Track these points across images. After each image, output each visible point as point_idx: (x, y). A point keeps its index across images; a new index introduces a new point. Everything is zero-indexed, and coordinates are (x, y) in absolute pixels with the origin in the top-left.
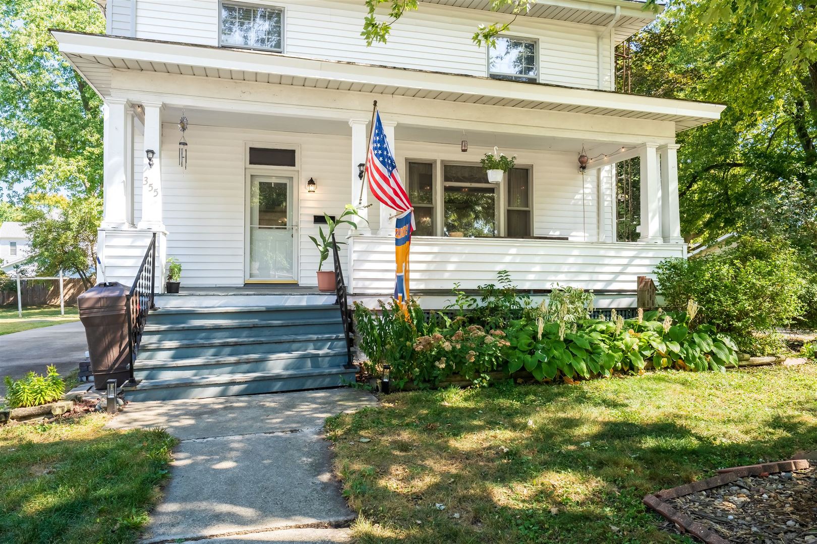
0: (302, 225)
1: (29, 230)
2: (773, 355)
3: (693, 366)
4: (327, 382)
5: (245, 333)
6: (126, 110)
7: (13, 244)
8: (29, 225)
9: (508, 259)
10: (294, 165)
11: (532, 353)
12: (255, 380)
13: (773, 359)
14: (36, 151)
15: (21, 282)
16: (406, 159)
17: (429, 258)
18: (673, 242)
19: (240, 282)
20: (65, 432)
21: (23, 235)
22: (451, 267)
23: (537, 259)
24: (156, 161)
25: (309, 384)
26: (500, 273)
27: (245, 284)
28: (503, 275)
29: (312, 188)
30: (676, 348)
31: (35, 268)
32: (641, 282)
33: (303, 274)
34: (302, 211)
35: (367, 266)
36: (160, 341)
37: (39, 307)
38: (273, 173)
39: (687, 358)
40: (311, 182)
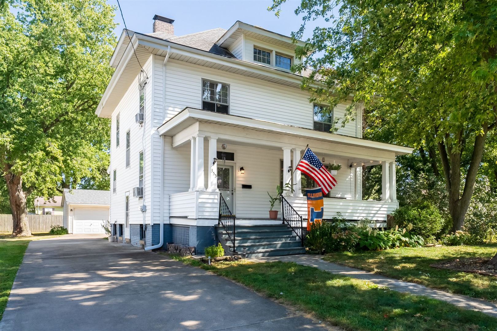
0: (237, 189)
2: (433, 243)
3: (412, 246)
10: (233, 160)
11: (367, 240)
13: (433, 244)
18: (394, 201)
25: (291, 252)
26: (337, 213)
28: (339, 213)
29: (243, 172)
30: (407, 239)
32: (389, 217)
33: (237, 212)
34: (237, 182)
39: (410, 243)
40: (242, 169)
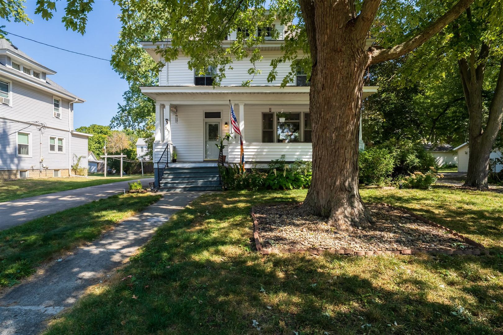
1: (146, 142)
4: (213, 188)
5: (192, 174)
6: (160, 106)
7: (142, 148)
8: (146, 140)
9: (285, 150)
10: (220, 117)
12: (191, 187)
14: (146, 111)
15: (143, 162)
16: (262, 113)
17: (256, 150)
19: (202, 160)
20: (141, 195)
21: (144, 143)
22: (264, 153)
23: (298, 150)
24: (169, 122)
25: (208, 189)
27: (204, 161)
28: (283, 156)
29: (226, 126)
31: (149, 157)
34: (223, 134)
35: (234, 153)
36: (168, 176)
37: (150, 173)
38: (213, 121)
40: (226, 124)
